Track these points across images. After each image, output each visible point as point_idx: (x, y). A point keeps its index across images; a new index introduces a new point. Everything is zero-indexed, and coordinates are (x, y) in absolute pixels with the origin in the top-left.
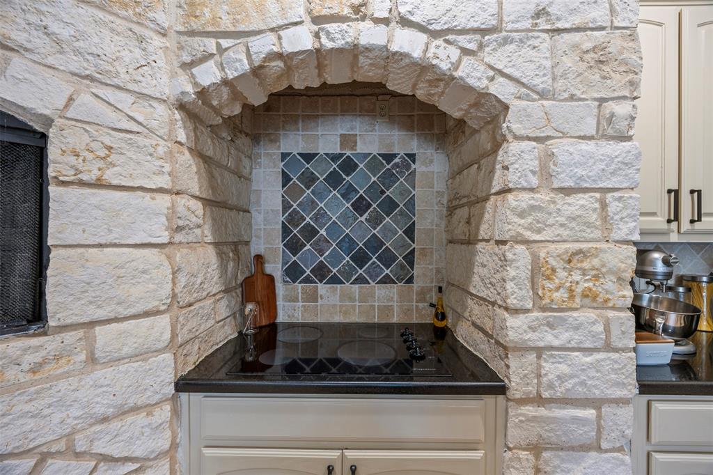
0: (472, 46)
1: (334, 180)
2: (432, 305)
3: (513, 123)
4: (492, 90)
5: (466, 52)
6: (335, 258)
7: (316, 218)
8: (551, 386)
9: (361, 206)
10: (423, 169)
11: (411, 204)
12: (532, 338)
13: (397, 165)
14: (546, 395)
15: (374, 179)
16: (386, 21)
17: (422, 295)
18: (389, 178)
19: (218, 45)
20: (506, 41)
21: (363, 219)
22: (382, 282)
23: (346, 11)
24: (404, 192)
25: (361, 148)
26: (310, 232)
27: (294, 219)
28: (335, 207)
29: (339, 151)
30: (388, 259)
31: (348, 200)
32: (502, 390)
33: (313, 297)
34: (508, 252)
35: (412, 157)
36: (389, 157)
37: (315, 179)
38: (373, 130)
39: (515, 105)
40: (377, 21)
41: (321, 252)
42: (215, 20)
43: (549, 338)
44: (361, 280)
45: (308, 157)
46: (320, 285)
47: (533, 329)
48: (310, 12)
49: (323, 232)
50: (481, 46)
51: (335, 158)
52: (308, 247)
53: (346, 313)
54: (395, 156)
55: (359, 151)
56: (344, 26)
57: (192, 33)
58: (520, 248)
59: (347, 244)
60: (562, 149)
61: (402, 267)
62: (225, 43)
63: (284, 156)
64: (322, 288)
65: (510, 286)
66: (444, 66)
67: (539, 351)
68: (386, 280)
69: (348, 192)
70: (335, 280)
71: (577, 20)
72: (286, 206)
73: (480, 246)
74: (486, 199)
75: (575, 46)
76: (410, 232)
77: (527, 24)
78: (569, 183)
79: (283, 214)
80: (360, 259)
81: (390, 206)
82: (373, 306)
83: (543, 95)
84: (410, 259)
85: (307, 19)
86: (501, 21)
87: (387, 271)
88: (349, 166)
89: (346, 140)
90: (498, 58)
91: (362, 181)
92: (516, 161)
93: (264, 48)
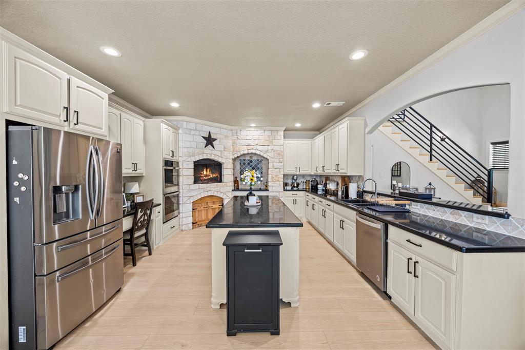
1: (249, 164)
3: (270, 161)
4: (268, 157)
5: (264, 153)
9: (253, 168)
10: (263, 162)
11: (262, 168)
12: (272, 185)
13: (259, 162)
15: (256, 164)
16: (256, 150)
17: (264, 184)
18: (258, 164)
19: (237, 152)
20: (269, 152)
23: (251, 149)
24: (261, 166)
25: (253, 158)
32: (268, 191)
34: (270, 175)
35: (261, 160)
36: (258, 160)
38: (255, 156)
39: (270, 159)
40: (254, 150)
42: (237, 150)
45: (244, 160)
50: (266, 153)
51: (249, 160)
57: (234, 151)
60: (275, 164)
63: (240, 160)
67: (273, 186)
69: (251, 166)
71: (276, 150)
72: (240, 168)
73: (268, 175)
74: (269, 169)
75: (276, 153)
77: (271, 150)
78: (276, 168)
81: (258, 168)
83: (273, 158)
86: (268, 150)
88: (251, 162)
89: (251, 157)
90: (268, 154)
91: (253, 164)
92: (270, 165)
93: (242, 153)
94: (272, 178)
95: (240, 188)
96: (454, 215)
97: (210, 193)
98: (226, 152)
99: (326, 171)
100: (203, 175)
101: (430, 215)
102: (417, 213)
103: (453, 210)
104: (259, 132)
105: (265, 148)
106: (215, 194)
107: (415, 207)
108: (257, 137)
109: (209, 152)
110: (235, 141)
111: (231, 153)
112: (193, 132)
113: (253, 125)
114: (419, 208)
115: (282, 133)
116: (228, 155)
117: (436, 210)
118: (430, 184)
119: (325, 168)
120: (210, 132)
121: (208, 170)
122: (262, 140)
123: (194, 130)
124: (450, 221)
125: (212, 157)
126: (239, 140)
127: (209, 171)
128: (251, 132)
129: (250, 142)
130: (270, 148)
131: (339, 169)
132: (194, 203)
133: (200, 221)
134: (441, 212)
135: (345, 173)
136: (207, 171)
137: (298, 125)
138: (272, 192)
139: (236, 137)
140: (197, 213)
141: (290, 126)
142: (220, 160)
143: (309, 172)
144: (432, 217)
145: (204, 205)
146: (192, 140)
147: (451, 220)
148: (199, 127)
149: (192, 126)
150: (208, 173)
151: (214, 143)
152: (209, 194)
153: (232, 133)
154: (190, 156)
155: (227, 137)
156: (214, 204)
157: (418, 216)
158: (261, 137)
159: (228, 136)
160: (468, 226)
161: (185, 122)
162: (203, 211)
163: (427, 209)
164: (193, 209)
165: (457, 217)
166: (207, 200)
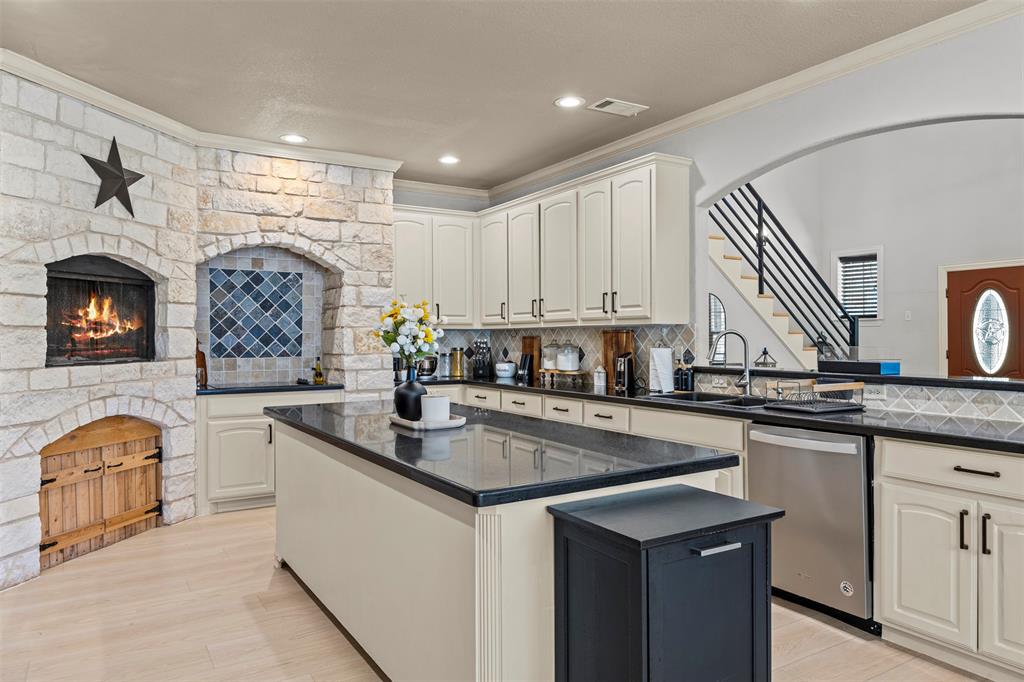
0: (329, 247)
1: (247, 288)
2: (313, 369)
3: (345, 279)
4: (338, 265)
5: (326, 249)
6: (249, 341)
7: (235, 314)
8: (361, 384)
9: (266, 306)
10: (308, 283)
11: (299, 305)
12: (354, 366)
13: (290, 280)
14: (359, 388)
15: (275, 288)
16: (293, 234)
17: (307, 363)
18: (285, 288)
19: (217, 239)
20: (343, 246)
21: (267, 314)
22: (281, 355)
23: (276, 229)
24: (295, 298)
25: (267, 268)
26: (231, 323)
27: (219, 314)
28: (248, 306)
29: (250, 269)
30: (284, 340)
31: (257, 302)
32: (343, 388)
33: (233, 367)
34: (345, 331)
35: (300, 275)
36: (285, 275)
37: (234, 287)
38: (275, 257)
39: (347, 272)
40: (289, 233)
41: (239, 337)
42: (216, 228)
43: (361, 366)
44: (266, 355)
45: (230, 273)
46: (238, 359)
47: (354, 362)
48: (259, 227)
49: (240, 323)
50: (333, 247)
51: (248, 273)
52: (229, 332)
53: (257, 377)
54: (289, 274)
55: (265, 270)
56: (275, 234)
57: (205, 233)
58: (349, 330)
59: (257, 331)
60: (365, 290)
61: (294, 346)
62: (220, 238)
63: (211, 270)
64: (240, 360)
65: (345, 345)
66: (318, 254)
67: (357, 371)
68: (285, 354)
69: (257, 297)
70: (249, 355)
71: (370, 240)
72: (213, 305)
73: (336, 330)
74: (338, 308)
75: (370, 250)
76: (299, 323)
77: (350, 240)
78: (368, 304)
79: (211, 309)
80: (266, 341)
81: (286, 306)
82: (275, 372)
83: (357, 268)
84: (299, 340)
85: (258, 229)
86: (340, 237)
87: (285, 349)
88: (258, 279)
89: (256, 262)
90: (340, 252)
91: (267, 289)
92: (348, 294)
93: (239, 241)
94: (356, 339)
95: (210, 382)
96: (983, 403)
97: (113, 408)
98: (174, 235)
99: (548, 316)
100: (84, 324)
101: (918, 411)
102: (879, 411)
103: (979, 391)
104: (306, 169)
105: (330, 231)
106: (136, 410)
107: (873, 396)
108: (300, 186)
109: (113, 227)
110: (211, 192)
111: (193, 238)
112: (44, 131)
113: (294, 138)
114: (885, 398)
115: (388, 182)
116: (183, 246)
117: (933, 398)
118: (765, 353)
119: (546, 306)
120: (114, 142)
121: (107, 304)
122: (319, 200)
123: (46, 120)
124: (972, 419)
125: (123, 252)
126: (226, 191)
127: (112, 308)
128: (277, 163)
129: (272, 202)
130: (348, 230)
131: (618, 307)
132: (47, 453)
133: (70, 534)
134: (949, 400)
135: (647, 318)
136: (100, 308)
137: (449, 160)
138: (358, 391)
139: (214, 175)
140: (55, 498)
141: (419, 160)
142: (151, 264)
143: (466, 320)
144: (924, 416)
145: (85, 460)
146: (40, 167)
147: (974, 417)
148: (72, 112)
149: (45, 104)
150: (106, 315)
151: (132, 189)
152: (112, 412)
153: (199, 160)
154: (32, 240)
155: (177, 171)
156: (126, 453)
157: (882, 419)
158: (313, 189)
159: (183, 171)
160: (1020, 424)
161: (13, 80)
162: (82, 490)
163: (907, 397)
164: (44, 483)
165: (991, 406)
166: (100, 436)
